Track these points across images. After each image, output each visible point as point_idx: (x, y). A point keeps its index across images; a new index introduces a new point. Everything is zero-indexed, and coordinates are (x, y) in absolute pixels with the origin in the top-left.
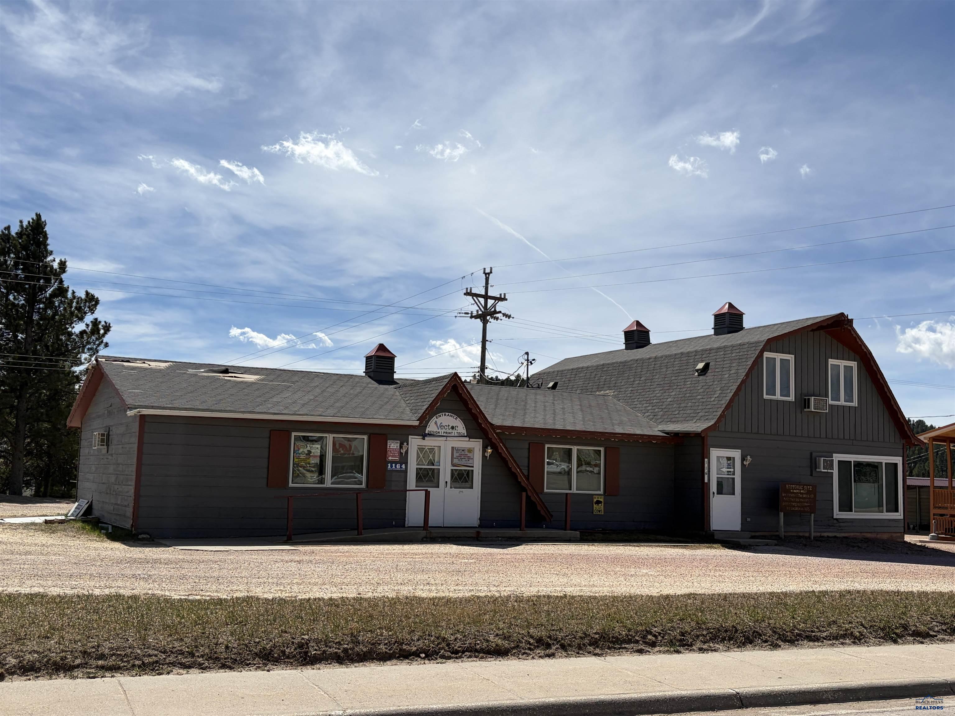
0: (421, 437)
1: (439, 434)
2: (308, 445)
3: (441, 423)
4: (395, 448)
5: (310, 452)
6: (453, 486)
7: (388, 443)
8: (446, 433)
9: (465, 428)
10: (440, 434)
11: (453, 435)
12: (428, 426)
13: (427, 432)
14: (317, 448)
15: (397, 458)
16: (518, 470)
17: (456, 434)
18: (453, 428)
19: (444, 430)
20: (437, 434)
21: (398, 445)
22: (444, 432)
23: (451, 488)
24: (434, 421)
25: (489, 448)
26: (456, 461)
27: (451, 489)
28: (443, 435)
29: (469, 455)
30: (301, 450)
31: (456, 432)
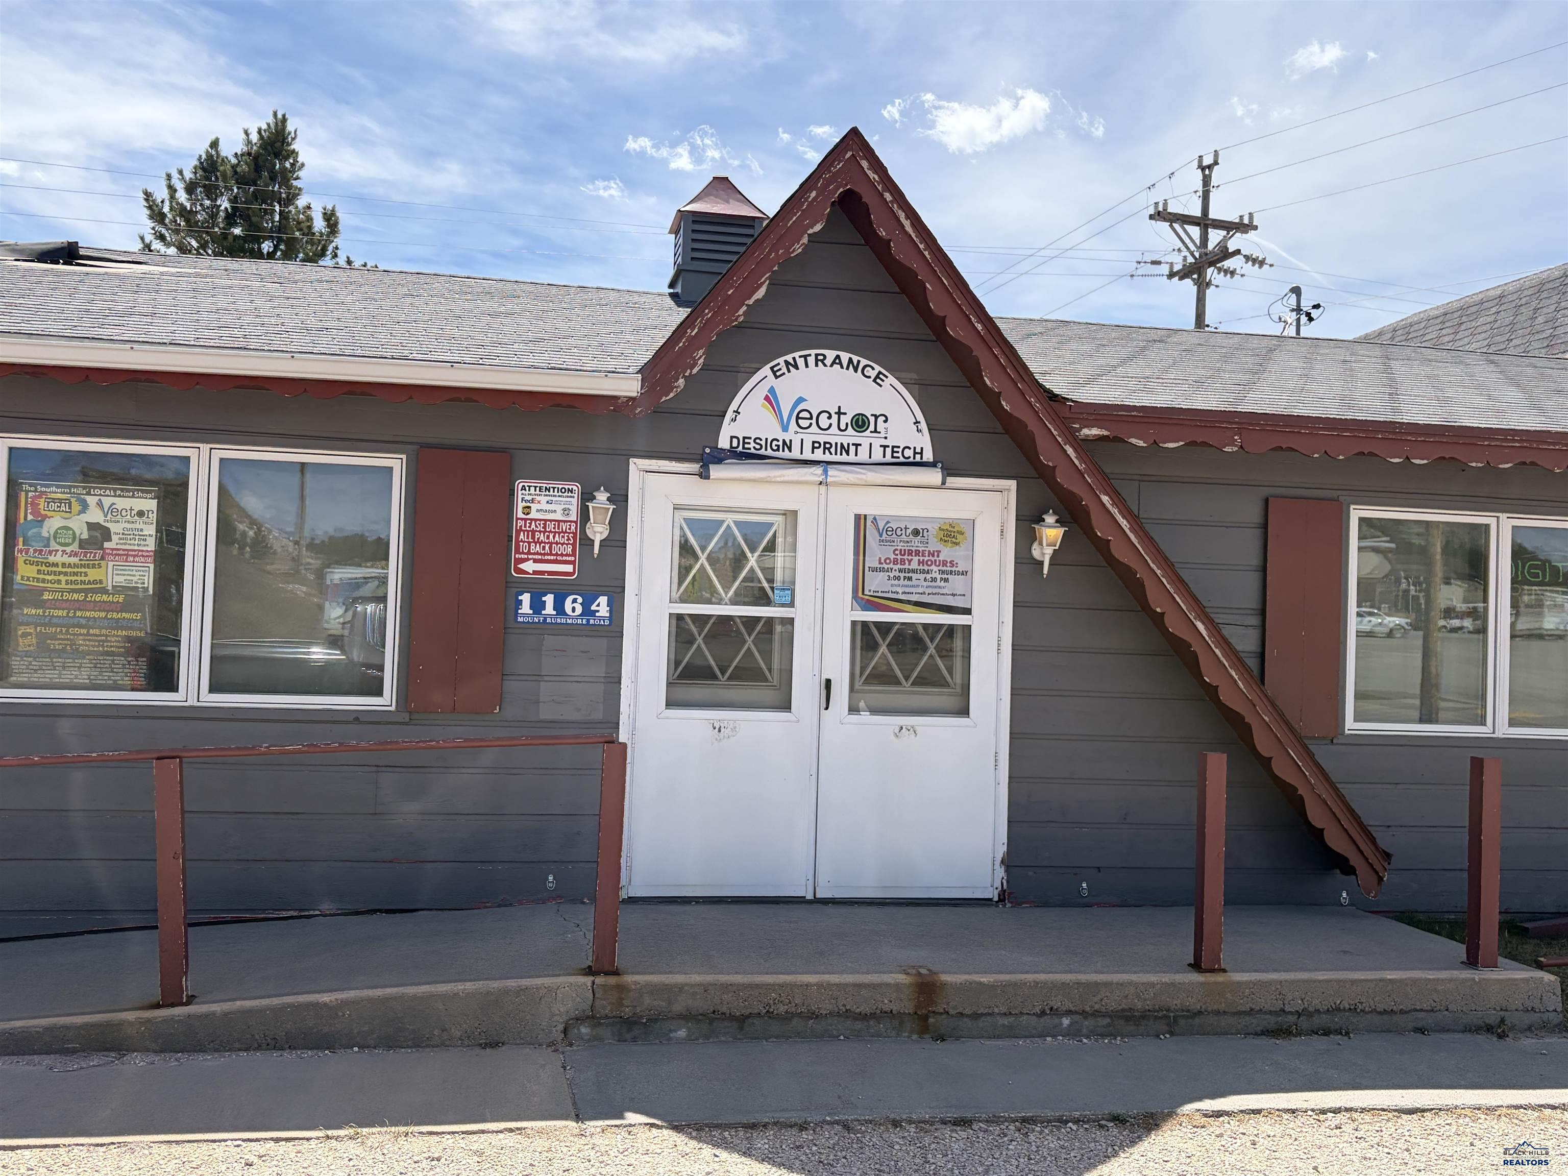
0: (695, 467)
1: (786, 454)
2: (91, 500)
3: (801, 400)
4: (558, 516)
5: (99, 534)
6: (862, 704)
7: (520, 494)
8: (827, 446)
9: (923, 426)
10: (795, 454)
11: (863, 456)
12: (730, 414)
13: (724, 443)
14: (141, 514)
15: (569, 568)
16: (1201, 627)
17: (877, 456)
18: (860, 423)
19: (814, 435)
20: (780, 454)
21: (574, 504)
22: (815, 446)
23: (853, 709)
24: (762, 390)
25: (1050, 519)
26: (876, 583)
27: (854, 718)
28: (808, 455)
29: (947, 553)
30: (54, 523)
31: (877, 443)
